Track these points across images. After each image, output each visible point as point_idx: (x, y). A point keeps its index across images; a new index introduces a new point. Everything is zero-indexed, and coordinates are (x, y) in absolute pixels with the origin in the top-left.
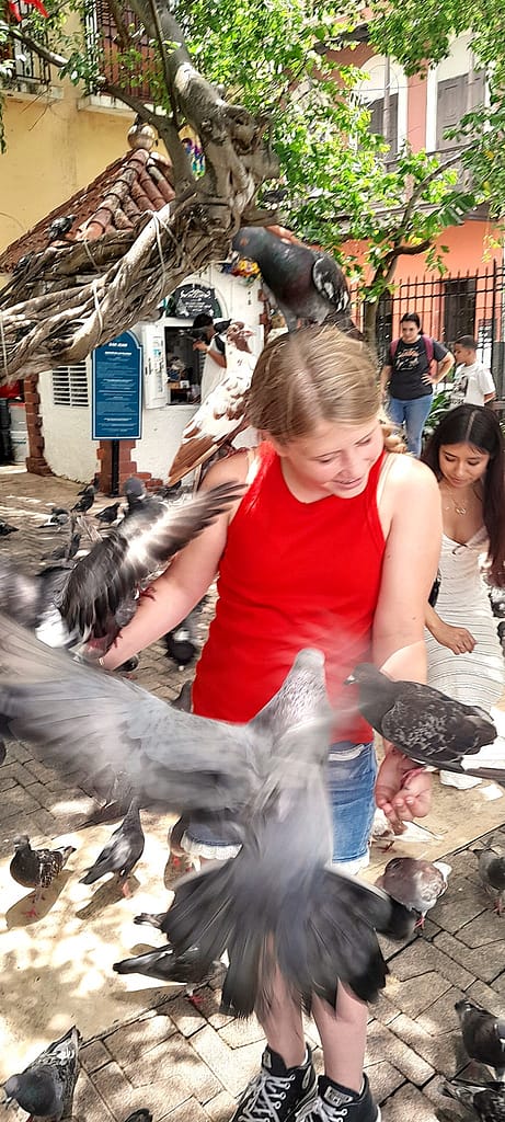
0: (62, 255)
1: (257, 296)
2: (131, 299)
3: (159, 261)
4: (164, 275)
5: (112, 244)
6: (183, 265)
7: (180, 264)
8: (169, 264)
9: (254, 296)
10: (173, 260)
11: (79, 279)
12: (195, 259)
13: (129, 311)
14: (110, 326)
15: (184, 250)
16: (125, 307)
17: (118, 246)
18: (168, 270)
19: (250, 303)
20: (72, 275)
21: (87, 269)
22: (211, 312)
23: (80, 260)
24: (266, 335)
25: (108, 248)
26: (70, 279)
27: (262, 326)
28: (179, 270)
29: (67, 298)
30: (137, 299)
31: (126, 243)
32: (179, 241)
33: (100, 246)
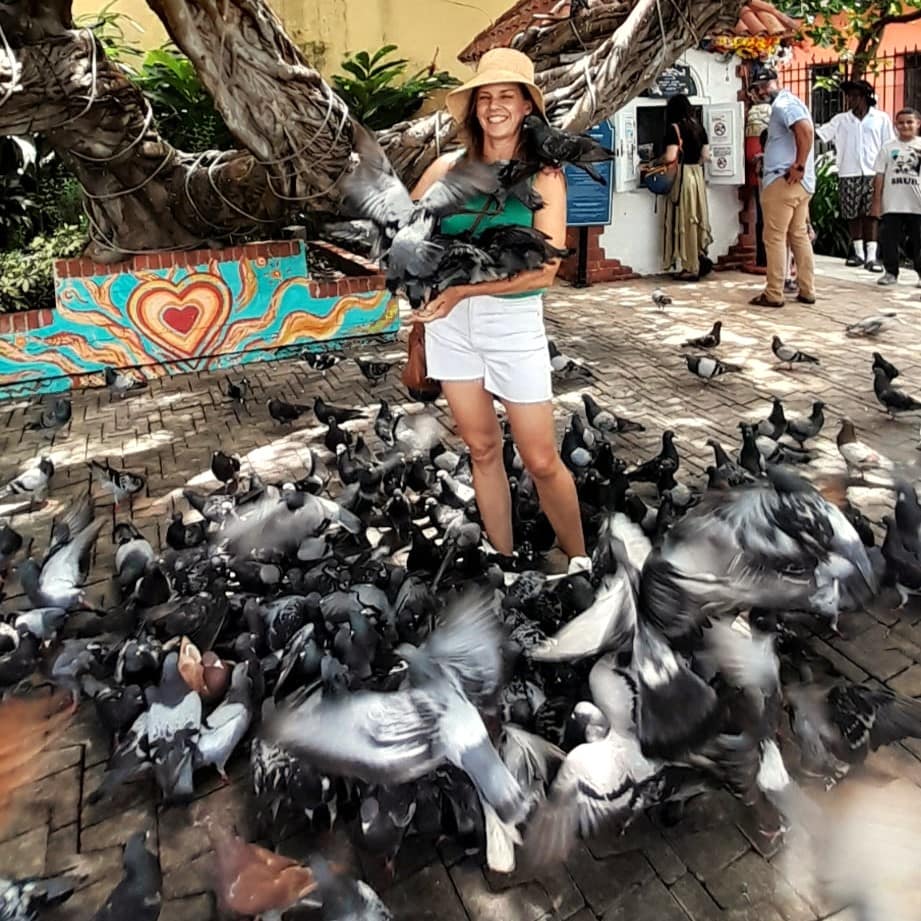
0: (545, 34)
1: (734, 71)
2: (627, 75)
3: (659, 32)
4: (665, 47)
5: (602, 19)
6: (685, 37)
7: (681, 37)
8: (670, 36)
9: (732, 72)
10: (675, 30)
11: (564, 58)
12: (699, 29)
13: (624, 88)
14: (604, 105)
15: (688, 20)
16: (621, 84)
17: (608, 21)
18: (669, 43)
19: (727, 79)
20: (556, 54)
21: (574, 47)
22: (686, 91)
23: (566, 37)
24: (746, 113)
25: (597, 24)
26: (554, 59)
27: (742, 103)
28: (680, 42)
29: (554, 77)
30: (633, 76)
31: (618, 17)
32: (683, 10)
33: (587, 23)
